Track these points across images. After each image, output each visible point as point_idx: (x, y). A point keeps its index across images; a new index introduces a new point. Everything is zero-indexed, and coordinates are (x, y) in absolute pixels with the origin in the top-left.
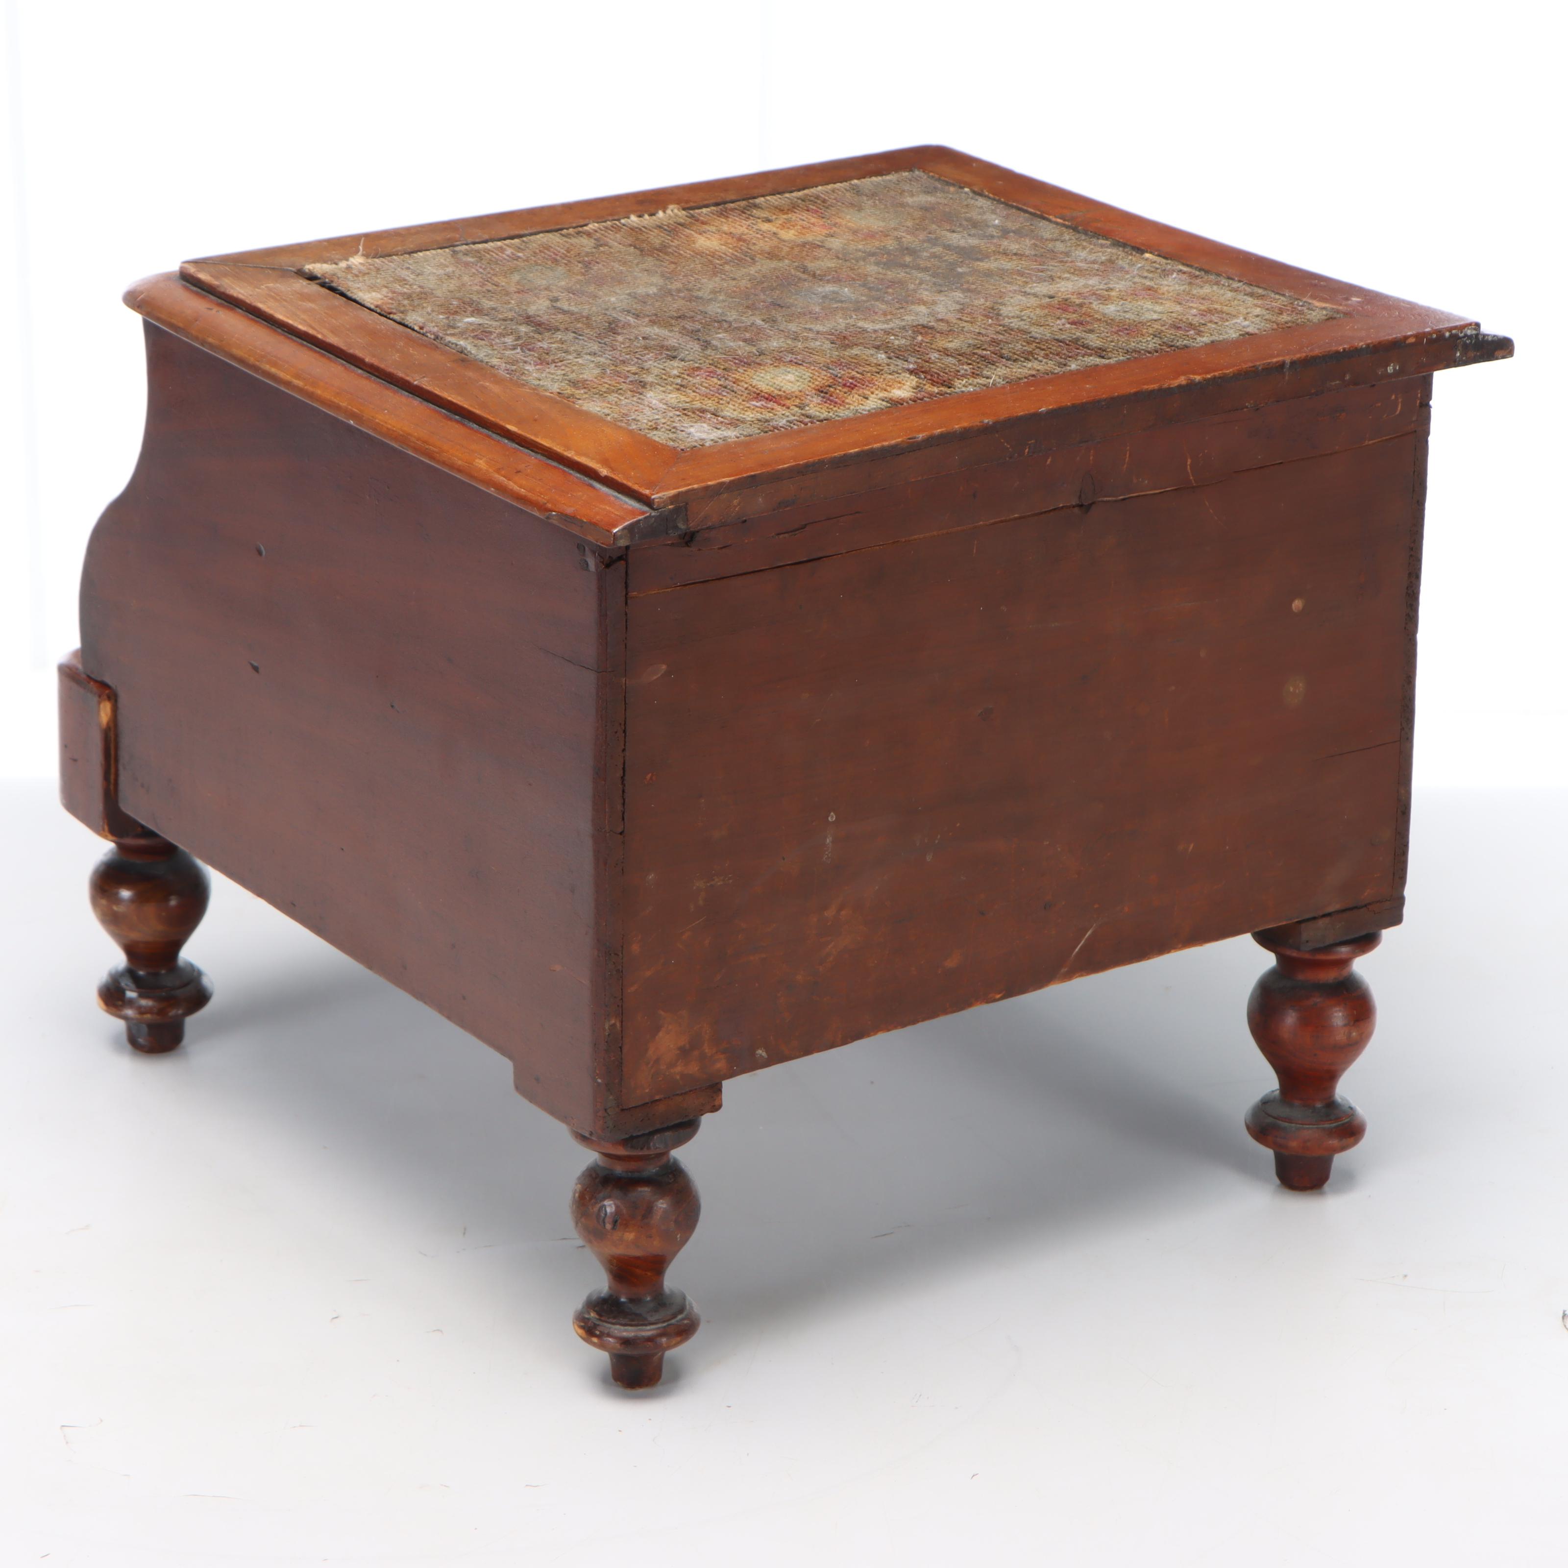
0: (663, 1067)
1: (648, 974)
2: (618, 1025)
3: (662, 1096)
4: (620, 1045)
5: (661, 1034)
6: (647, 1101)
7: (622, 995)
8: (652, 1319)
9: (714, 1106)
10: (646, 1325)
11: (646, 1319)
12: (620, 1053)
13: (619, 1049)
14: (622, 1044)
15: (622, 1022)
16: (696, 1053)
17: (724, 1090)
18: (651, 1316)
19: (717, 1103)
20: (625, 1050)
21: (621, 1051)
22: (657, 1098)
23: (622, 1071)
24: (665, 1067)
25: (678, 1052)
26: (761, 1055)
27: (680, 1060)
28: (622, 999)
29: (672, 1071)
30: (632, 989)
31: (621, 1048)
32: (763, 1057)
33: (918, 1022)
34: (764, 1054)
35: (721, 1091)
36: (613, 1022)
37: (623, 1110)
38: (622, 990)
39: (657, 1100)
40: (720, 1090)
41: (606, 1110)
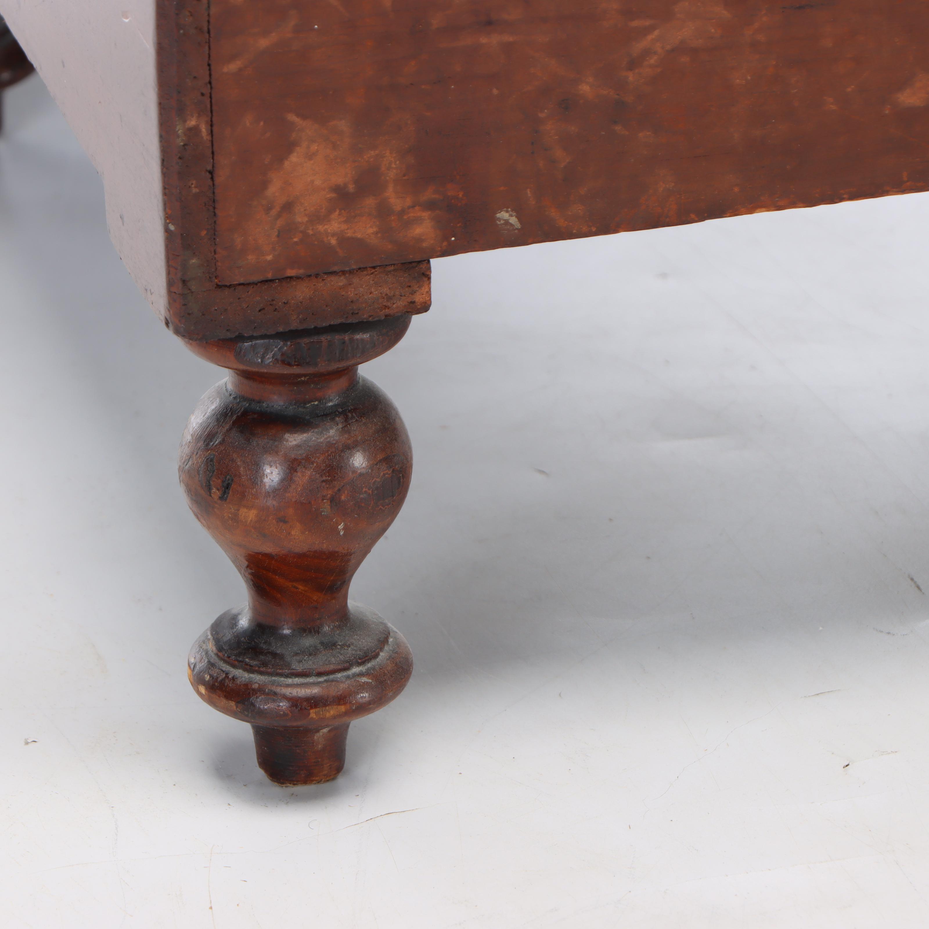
0: (300, 218)
1: (263, 43)
2: (204, 130)
3: (301, 272)
4: (209, 168)
5: (294, 158)
6: (270, 276)
7: (210, 75)
8: (299, 667)
9: (413, 302)
10: (287, 676)
11: (288, 665)
12: (210, 182)
13: (209, 175)
14: (213, 166)
15: (212, 126)
16: (370, 202)
17: (433, 275)
18: (300, 662)
19: (418, 298)
20: (221, 176)
21: (212, 178)
22: (290, 273)
23: (215, 215)
24: (306, 219)
25: (333, 195)
26: (507, 222)
27: (337, 212)
28: (210, 83)
29: (321, 228)
30: (233, 67)
31: (211, 173)
32: (512, 225)
33: (841, 200)
34: (514, 220)
35: (429, 278)
36: (192, 122)
37: (218, 286)
38: (209, 65)
39: (291, 278)
40: (426, 276)
41: (184, 282)
